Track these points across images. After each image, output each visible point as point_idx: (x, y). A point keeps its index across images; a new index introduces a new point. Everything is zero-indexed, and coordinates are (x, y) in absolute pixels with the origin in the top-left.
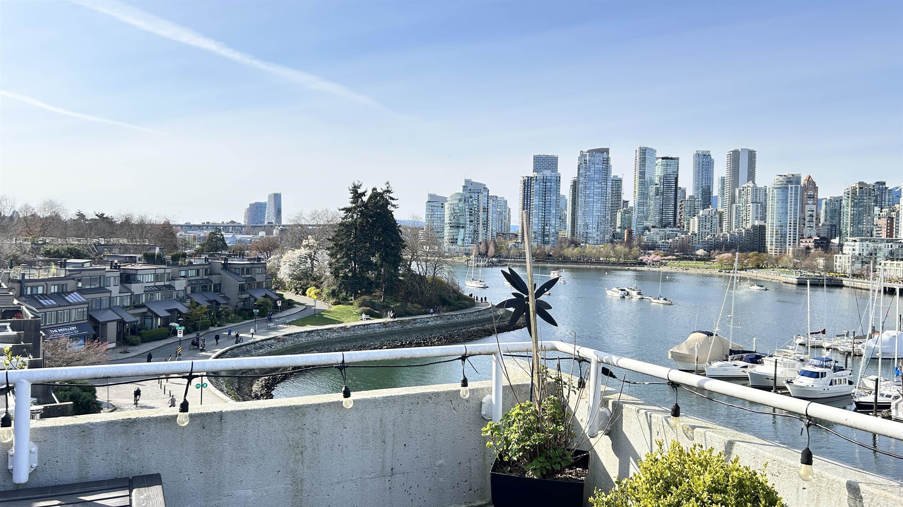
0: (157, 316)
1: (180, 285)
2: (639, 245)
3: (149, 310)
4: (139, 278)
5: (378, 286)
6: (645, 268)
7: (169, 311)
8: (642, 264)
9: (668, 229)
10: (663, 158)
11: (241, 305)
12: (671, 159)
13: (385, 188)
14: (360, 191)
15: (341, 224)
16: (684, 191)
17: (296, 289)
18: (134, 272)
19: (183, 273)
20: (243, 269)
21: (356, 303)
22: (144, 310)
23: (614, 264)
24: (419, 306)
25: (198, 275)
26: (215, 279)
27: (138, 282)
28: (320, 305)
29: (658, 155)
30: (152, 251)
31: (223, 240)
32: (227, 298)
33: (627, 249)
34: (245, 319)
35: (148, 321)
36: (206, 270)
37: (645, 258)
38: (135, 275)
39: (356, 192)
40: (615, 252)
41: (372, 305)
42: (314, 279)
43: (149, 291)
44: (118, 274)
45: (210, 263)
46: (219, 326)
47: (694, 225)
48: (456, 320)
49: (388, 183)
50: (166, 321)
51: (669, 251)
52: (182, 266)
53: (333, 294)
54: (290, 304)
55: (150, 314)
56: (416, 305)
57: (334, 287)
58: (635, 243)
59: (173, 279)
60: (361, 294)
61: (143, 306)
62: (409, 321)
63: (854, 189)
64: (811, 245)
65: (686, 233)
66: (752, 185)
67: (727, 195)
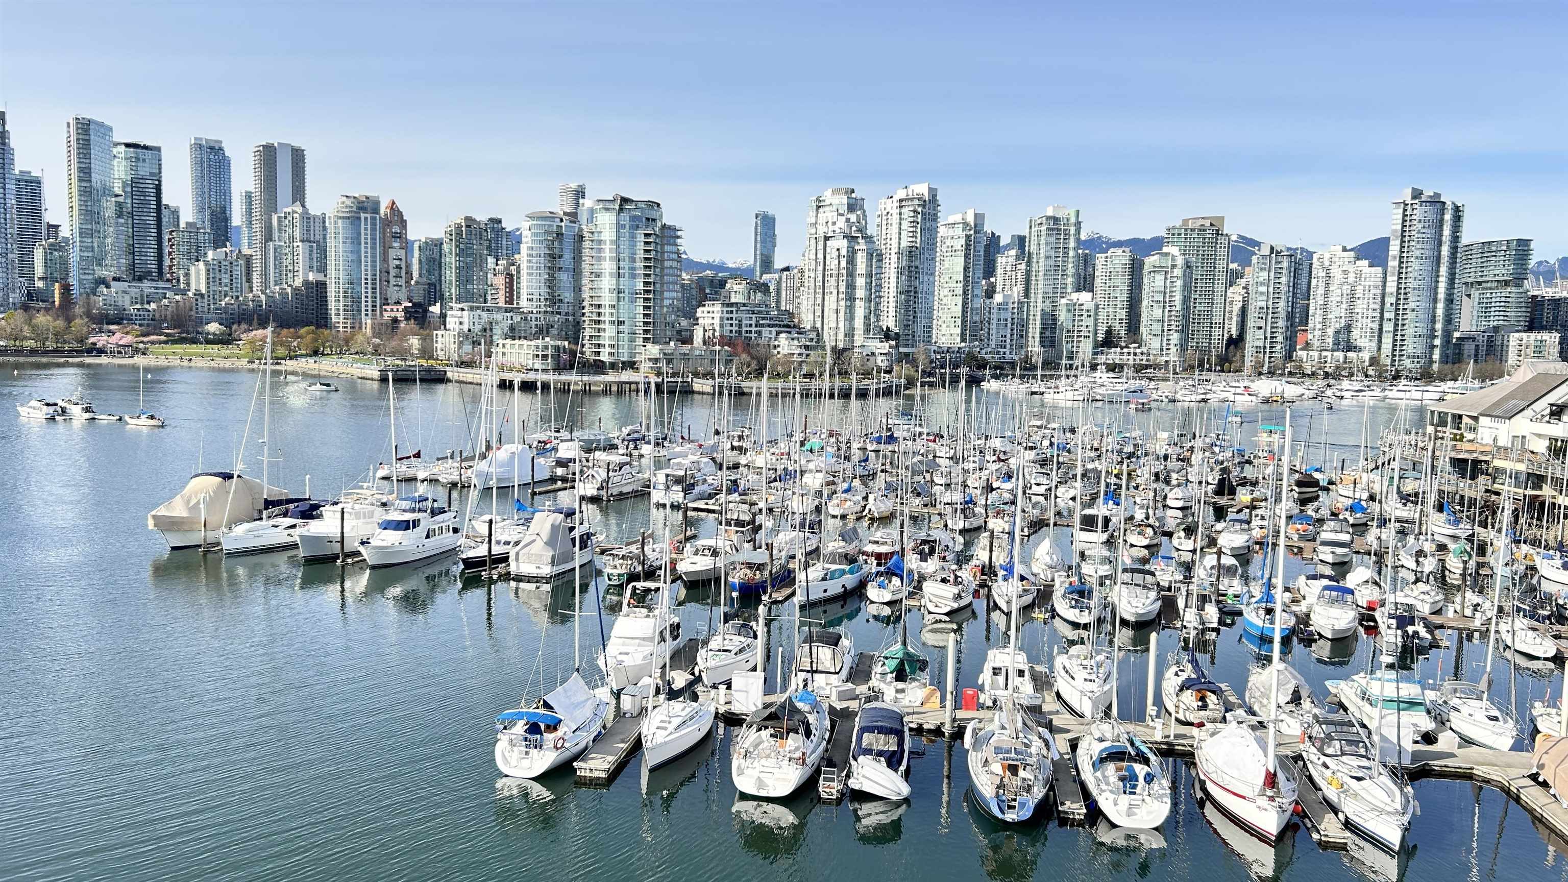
2: (89, 314)
6: (103, 360)
8: (94, 352)
9: (145, 283)
10: (128, 145)
12: (145, 147)
16: (175, 213)
23: (33, 352)
33: (60, 323)
37: (101, 340)
40: (34, 328)
47: (198, 277)
51: (152, 325)
58: (78, 310)
63: (459, 227)
64: (400, 315)
65: (184, 292)
66: (299, 209)
67: (257, 226)
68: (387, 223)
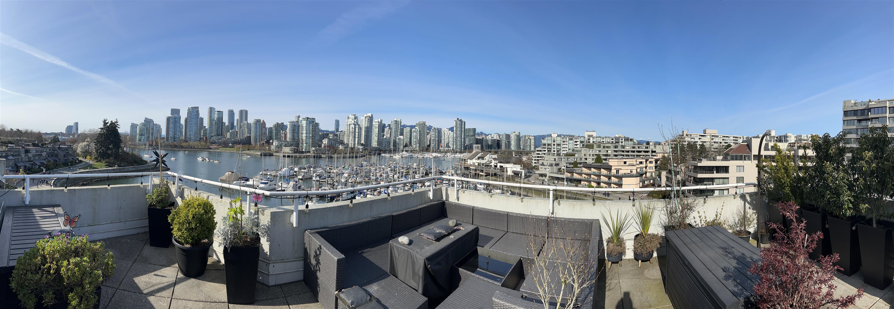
0: (37, 165)
1: (44, 154)
2: (210, 142)
3: (34, 162)
4: (31, 151)
5: (112, 156)
6: (212, 150)
7: (40, 163)
8: (210, 149)
9: (219, 136)
10: (218, 111)
11: (64, 162)
12: (221, 112)
13: (115, 121)
14: (106, 122)
15: (99, 134)
16: (225, 123)
17: (83, 156)
18: (29, 149)
19: (45, 150)
20: (65, 149)
21: (104, 162)
22: (33, 162)
23: (200, 148)
24: (126, 163)
25: (50, 151)
26: (56, 152)
27: (30, 153)
28: (91, 162)
29: (216, 110)
30: (35, 142)
31: (58, 139)
32: (59, 159)
33: (205, 144)
34: (65, 166)
35: (34, 166)
36: (53, 149)
37: (211, 147)
38: (29, 150)
39: (105, 122)
40: (201, 144)
41: (109, 162)
42: (89, 153)
43: (33, 156)
44: (24, 150)
45: (54, 147)
46: (57, 169)
47: (228, 135)
48: (140, 168)
49: (117, 119)
50: (40, 166)
51: (220, 144)
52: (45, 147)
53: (96, 158)
54: (81, 162)
55: (34, 164)
56: (125, 163)
57: (96, 156)
58: (208, 141)
59: (42, 152)
60: (106, 159)
61: (32, 161)
62: (122, 169)
63: (275, 125)
64: (264, 142)
65: (226, 138)
66: (246, 122)
67: (239, 125)
68: (262, 124)
